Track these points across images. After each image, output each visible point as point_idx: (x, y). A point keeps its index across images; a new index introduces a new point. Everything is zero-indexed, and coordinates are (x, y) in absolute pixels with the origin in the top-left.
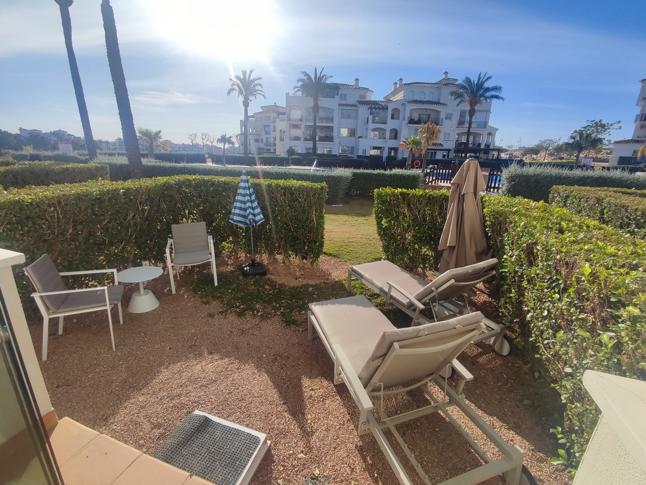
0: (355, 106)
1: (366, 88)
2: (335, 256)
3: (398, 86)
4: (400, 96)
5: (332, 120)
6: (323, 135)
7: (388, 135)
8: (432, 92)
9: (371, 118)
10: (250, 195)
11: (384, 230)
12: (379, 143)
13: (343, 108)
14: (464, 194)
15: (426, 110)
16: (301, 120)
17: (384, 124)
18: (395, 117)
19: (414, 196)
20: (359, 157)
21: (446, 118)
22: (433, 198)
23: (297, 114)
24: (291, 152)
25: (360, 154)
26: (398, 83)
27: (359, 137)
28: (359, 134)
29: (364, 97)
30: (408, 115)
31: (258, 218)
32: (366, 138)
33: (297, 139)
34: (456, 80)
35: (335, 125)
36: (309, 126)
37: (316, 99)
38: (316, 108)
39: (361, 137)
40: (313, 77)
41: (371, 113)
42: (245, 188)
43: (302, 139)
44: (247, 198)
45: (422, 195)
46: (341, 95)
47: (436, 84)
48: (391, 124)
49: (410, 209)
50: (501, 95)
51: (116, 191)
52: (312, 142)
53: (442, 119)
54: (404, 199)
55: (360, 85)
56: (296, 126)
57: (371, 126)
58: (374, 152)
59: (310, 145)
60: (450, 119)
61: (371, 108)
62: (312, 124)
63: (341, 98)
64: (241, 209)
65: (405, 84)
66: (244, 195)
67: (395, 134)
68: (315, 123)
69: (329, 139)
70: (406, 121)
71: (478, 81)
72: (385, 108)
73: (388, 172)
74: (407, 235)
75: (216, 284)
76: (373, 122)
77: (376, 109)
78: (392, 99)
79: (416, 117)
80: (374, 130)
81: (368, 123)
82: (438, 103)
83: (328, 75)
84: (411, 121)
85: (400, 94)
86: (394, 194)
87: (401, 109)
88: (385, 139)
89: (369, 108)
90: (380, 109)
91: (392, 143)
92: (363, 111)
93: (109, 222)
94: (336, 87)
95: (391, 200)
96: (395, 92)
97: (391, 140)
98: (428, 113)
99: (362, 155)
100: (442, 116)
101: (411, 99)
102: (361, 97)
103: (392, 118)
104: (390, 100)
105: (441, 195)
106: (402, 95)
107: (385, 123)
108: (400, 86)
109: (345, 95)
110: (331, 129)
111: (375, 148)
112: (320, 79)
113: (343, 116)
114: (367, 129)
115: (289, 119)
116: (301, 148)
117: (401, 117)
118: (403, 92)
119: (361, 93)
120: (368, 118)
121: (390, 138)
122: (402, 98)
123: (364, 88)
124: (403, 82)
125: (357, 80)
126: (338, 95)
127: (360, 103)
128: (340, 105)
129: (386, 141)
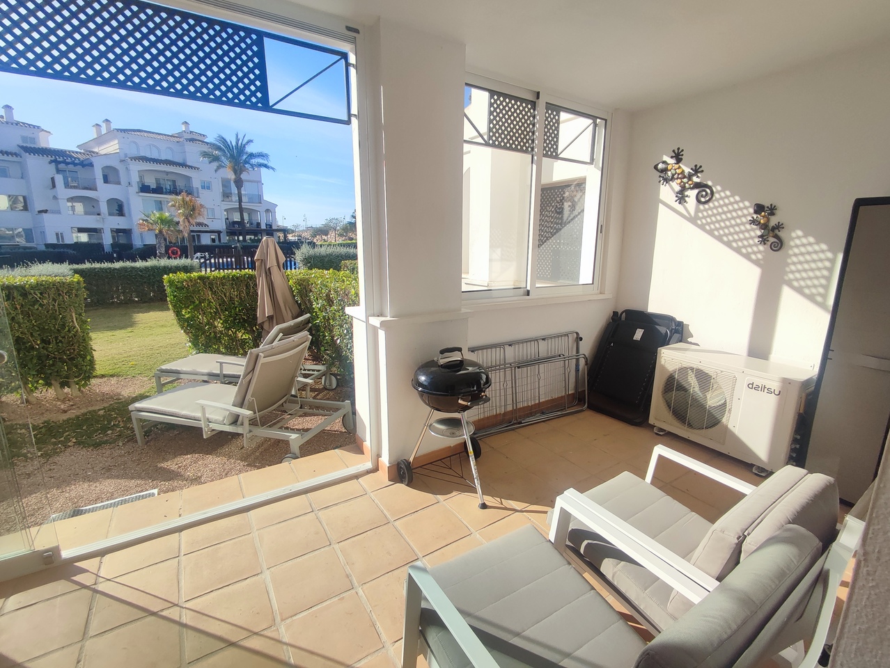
0: (16, 155)
1: (34, 126)
3: (104, 131)
4: (112, 147)
7: (104, 208)
8: (171, 149)
9: (59, 179)
12: (91, 222)
14: (269, 268)
15: (167, 173)
17: (91, 189)
18: (111, 178)
20: (47, 246)
21: (203, 187)
22: (237, 278)
25: (52, 240)
26: (103, 126)
27: (40, 212)
28: (37, 206)
29: (33, 140)
30: (135, 179)
32: (59, 212)
39: (46, 211)
41: (58, 171)
45: (224, 276)
48: (104, 193)
49: (214, 293)
50: (270, 164)
53: (197, 189)
54: (204, 284)
57: (63, 192)
58: (84, 238)
61: (55, 161)
65: (118, 130)
67: (119, 208)
70: (135, 188)
72: (87, 164)
74: (216, 323)
76: (67, 187)
77: (67, 164)
78: (96, 150)
79: (151, 182)
80: (72, 199)
81: (54, 186)
84: (144, 189)
85: (112, 143)
86: (191, 279)
87: (120, 168)
88: (99, 214)
89: (51, 162)
90: (75, 165)
91: (119, 222)
92: (38, 168)
95: (188, 285)
96: (100, 140)
97: (113, 217)
98: (171, 177)
99: (55, 242)
100: (196, 184)
101: (134, 153)
102: (24, 139)
103: (106, 180)
104: (94, 152)
106: (116, 147)
107: (94, 188)
108: (109, 131)
111: (81, 230)
114: (55, 198)
117: (123, 181)
118: (116, 142)
119: (28, 133)
120: (53, 179)
121: (110, 214)
122: (118, 151)
123: (29, 125)
124: (113, 126)
125: (8, 107)
127: (27, 150)
129: (103, 219)
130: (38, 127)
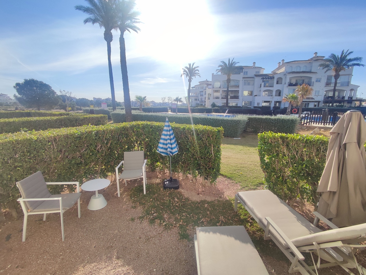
0: (253, 78)
2: (229, 178)
3: (281, 64)
4: (283, 70)
5: (238, 86)
6: (233, 95)
7: (274, 93)
8: (306, 66)
9: (263, 84)
10: (170, 135)
11: (267, 164)
12: (268, 99)
13: (245, 79)
14: (345, 144)
15: (301, 77)
16: (220, 88)
18: (279, 82)
19: (293, 140)
20: (255, 107)
21: (317, 81)
22: (310, 142)
23: (217, 84)
24: (214, 105)
25: (256, 105)
26: (281, 62)
27: (255, 96)
28: (255, 94)
29: (259, 72)
30: (288, 81)
31: (174, 151)
32: (260, 96)
33: (217, 98)
34: (323, 57)
35: (240, 89)
36: (224, 91)
37: (229, 76)
38: (229, 81)
39: (256, 96)
40: (227, 64)
41: (263, 81)
42: (167, 131)
43: (220, 98)
44: (168, 137)
45: (300, 139)
46: (244, 72)
47: (308, 60)
48: (276, 87)
49: (289, 149)
50: (361, 63)
52: (226, 99)
53: (313, 82)
54: (283, 142)
55: (256, 66)
56: (217, 91)
57: (263, 89)
58: (264, 104)
59: (225, 101)
60: (319, 81)
61: (263, 78)
62: (226, 89)
63: (244, 74)
64: (164, 144)
65: (286, 63)
66: (166, 135)
67: (279, 93)
68: (228, 88)
69: (236, 97)
70: (287, 85)
71: (342, 56)
72: (272, 78)
73: (273, 117)
74: (286, 170)
75: (145, 193)
76: (264, 86)
77: (266, 78)
78: (277, 72)
79: (294, 82)
80: (265, 91)
81: (261, 87)
82: (310, 72)
83: (237, 62)
84: (291, 85)
85: (283, 68)
86: (274, 138)
87: (283, 77)
88: (272, 96)
89: (262, 78)
90: (268, 78)
91: (278, 99)
92: (258, 80)
93: (85, 151)
94: (241, 68)
95: (271, 142)
96: (279, 68)
97: (276, 97)
98: (303, 79)
99: (257, 106)
100: (313, 80)
101: (290, 71)
102: (256, 72)
103: (277, 83)
105: (318, 140)
106: (284, 69)
107: (272, 86)
108: (283, 64)
109: (247, 72)
110: (238, 91)
111: (265, 102)
112: (232, 64)
113: (245, 84)
114: (260, 91)
115: (213, 88)
116: (220, 103)
117: (283, 82)
118: (285, 67)
119: (257, 70)
120: (261, 84)
121: (276, 96)
122: (284, 71)
123: (259, 67)
124: (285, 62)
125: (254, 63)
126: (242, 72)
127: (256, 76)
128: (243, 78)
129: (273, 97)
130: (261, 67)
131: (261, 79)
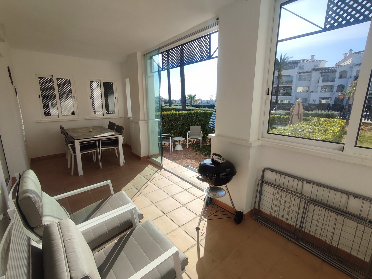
0: (310, 72)
1: (319, 60)
3: (348, 55)
4: (349, 62)
5: (291, 82)
6: (285, 92)
7: (335, 89)
9: (321, 79)
12: (327, 95)
13: (300, 74)
18: (343, 76)
25: (311, 102)
26: (348, 53)
27: (311, 92)
28: (311, 90)
29: (318, 66)
30: (354, 74)
32: (317, 92)
35: (293, 85)
36: (275, 87)
37: (280, 71)
38: (280, 77)
40: (279, 60)
41: (322, 76)
46: (300, 67)
48: (338, 82)
51: (176, 113)
52: (275, 96)
57: (321, 84)
61: (322, 73)
63: (300, 69)
65: (353, 53)
67: (342, 88)
68: (278, 85)
69: (288, 94)
72: (334, 71)
76: (323, 81)
77: (326, 72)
78: (342, 65)
80: (323, 87)
81: (318, 82)
85: (349, 60)
87: (349, 71)
88: (332, 92)
90: (329, 72)
92: (316, 75)
94: (295, 63)
96: (344, 60)
97: (338, 93)
99: (313, 103)
102: (315, 66)
103: (340, 78)
104: (340, 66)
106: (351, 61)
107: (333, 81)
109: (303, 67)
110: (291, 88)
111: (323, 99)
112: (284, 59)
113: (300, 79)
114: (318, 86)
117: (348, 76)
118: (351, 59)
119: (316, 63)
120: (319, 79)
121: (337, 91)
123: (318, 60)
125: (313, 56)
126: (297, 67)
127: (314, 70)
128: (298, 73)
129: (333, 94)
130: (321, 60)
131: (320, 73)
